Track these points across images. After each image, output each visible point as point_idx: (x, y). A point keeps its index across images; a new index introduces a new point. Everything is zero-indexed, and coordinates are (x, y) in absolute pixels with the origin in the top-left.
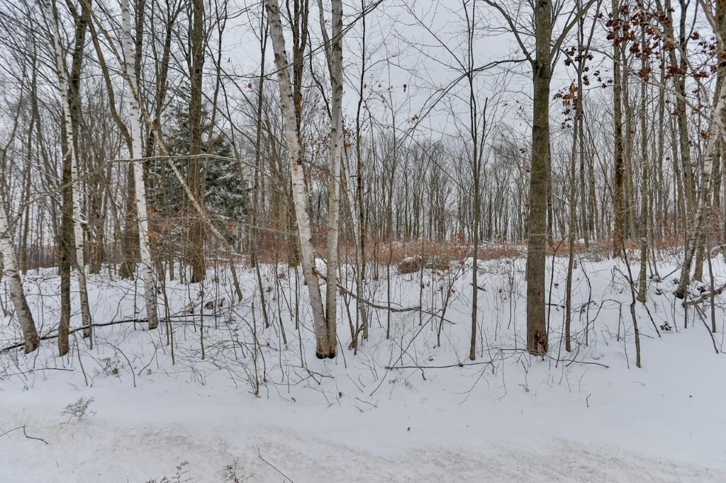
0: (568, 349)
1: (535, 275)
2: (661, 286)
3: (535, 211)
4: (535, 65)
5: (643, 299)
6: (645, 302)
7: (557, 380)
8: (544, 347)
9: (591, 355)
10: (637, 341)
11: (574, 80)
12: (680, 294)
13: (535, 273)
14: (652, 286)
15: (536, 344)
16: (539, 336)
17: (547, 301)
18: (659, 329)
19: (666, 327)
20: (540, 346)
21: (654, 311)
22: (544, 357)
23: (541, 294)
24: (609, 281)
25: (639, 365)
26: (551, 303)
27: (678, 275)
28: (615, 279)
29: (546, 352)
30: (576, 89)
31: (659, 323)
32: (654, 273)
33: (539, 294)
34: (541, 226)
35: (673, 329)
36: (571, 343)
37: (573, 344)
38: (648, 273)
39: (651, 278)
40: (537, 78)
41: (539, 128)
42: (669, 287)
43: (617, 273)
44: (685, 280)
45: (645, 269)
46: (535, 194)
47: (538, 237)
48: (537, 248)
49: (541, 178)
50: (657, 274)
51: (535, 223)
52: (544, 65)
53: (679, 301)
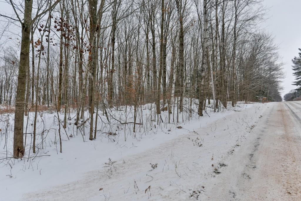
0: (34, 152)
1: (19, 121)
2: (71, 121)
3: (20, 91)
4: (23, 25)
5: (65, 127)
6: (65, 128)
7: (27, 167)
8: (22, 153)
9: (44, 152)
10: (61, 143)
11: (40, 38)
12: (76, 124)
13: (19, 120)
14: (68, 122)
15: (18, 153)
16: (20, 149)
17: (24, 132)
18: (69, 137)
19: (71, 136)
20: (20, 154)
21: (68, 131)
22: (22, 158)
23: (21, 129)
24: (52, 121)
25: (61, 152)
26: (27, 133)
27: (76, 118)
28: (55, 120)
29: (23, 155)
30: (40, 42)
31: (69, 135)
32: (69, 117)
33: (20, 130)
34: (22, 98)
35: (73, 136)
36: (35, 149)
37: (36, 149)
38: (67, 117)
39: (68, 119)
40: (24, 31)
41: (23, 54)
42: (73, 121)
43: (55, 117)
44: (78, 119)
45: (66, 116)
46: (20, 84)
47: (20, 103)
48: (20, 109)
49: (23, 77)
50: (70, 118)
51: (19, 97)
52: (27, 27)
53: (75, 126)
